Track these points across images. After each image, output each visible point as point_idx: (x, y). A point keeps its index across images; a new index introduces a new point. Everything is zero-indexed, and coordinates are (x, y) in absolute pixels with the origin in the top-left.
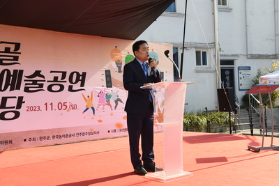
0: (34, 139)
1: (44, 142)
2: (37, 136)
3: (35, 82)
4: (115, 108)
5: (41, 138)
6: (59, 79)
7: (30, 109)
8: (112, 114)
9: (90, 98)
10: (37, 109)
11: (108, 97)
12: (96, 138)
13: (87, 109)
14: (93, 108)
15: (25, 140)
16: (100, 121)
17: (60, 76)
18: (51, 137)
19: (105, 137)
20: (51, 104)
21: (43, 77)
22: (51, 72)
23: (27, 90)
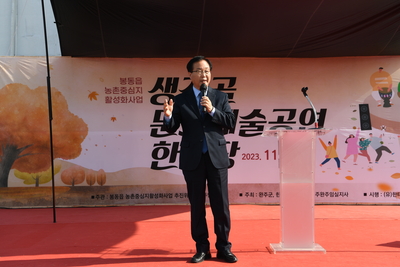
0: (252, 195)
1: (265, 199)
2: (256, 191)
3: (253, 124)
4: (377, 160)
5: (261, 194)
6: (285, 120)
7: (246, 157)
8: (370, 169)
9: (333, 145)
10: (255, 157)
11: (364, 144)
12: (342, 202)
13: (327, 160)
14: (337, 160)
15: (241, 195)
16: (349, 178)
17: (286, 115)
18: (274, 194)
19: (359, 202)
20: (274, 152)
21: (264, 117)
22: (275, 110)
23: (242, 133)
